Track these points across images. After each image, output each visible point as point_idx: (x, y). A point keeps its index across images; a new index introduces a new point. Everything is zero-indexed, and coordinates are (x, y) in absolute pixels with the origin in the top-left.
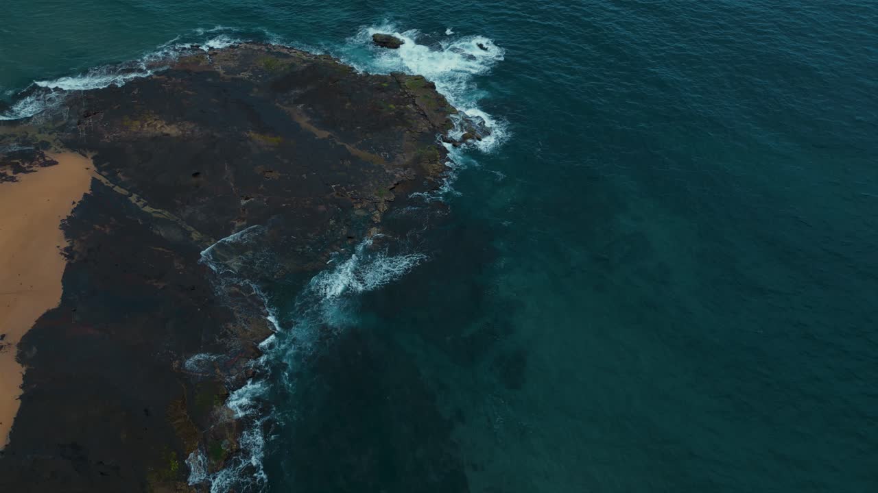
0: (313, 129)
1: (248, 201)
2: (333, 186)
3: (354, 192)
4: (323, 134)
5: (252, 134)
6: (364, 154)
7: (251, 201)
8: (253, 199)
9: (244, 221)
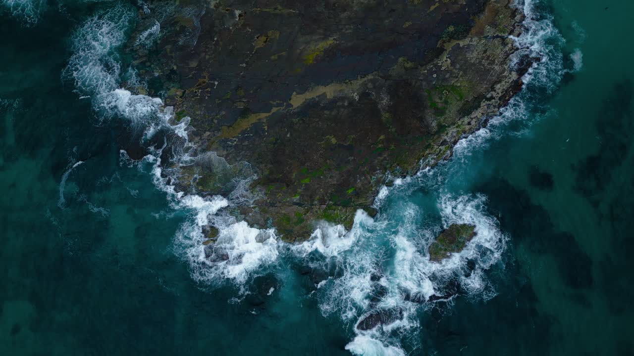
0: (309, 95)
1: (237, 16)
2: (216, 83)
3: (197, 96)
4: (297, 101)
5: (330, 41)
6: (246, 124)
7: (236, 18)
8: (237, 20)
9: (215, 6)
